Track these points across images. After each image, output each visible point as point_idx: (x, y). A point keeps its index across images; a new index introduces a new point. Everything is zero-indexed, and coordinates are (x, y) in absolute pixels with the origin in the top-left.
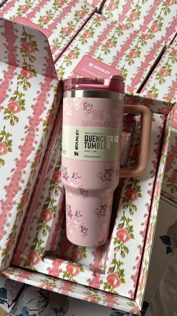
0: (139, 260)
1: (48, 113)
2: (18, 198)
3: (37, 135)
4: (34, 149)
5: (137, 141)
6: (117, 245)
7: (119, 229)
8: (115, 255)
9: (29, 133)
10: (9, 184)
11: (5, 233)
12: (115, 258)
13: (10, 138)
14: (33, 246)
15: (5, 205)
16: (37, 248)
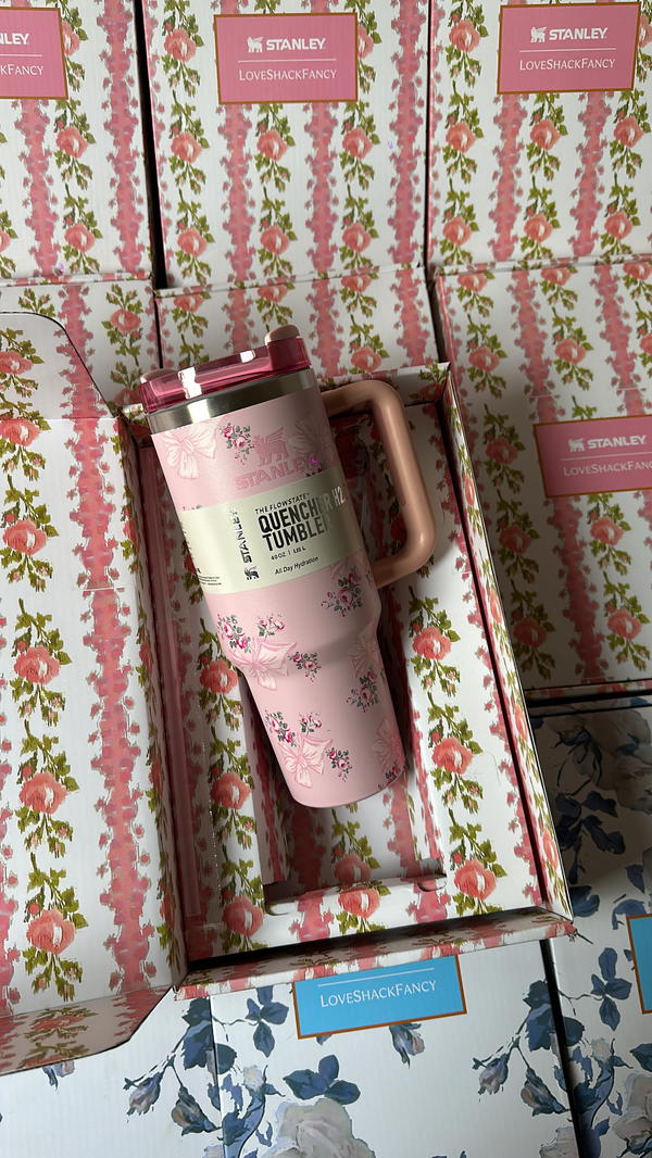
0: (516, 800)
1: (123, 519)
2: (140, 776)
3: (121, 590)
4: (126, 630)
5: (389, 497)
6: (446, 786)
7: (434, 745)
8: (451, 813)
9: (96, 593)
10: (101, 752)
11: (145, 883)
12: (454, 822)
13: (49, 628)
14: (226, 888)
15: (115, 811)
16: (239, 888)
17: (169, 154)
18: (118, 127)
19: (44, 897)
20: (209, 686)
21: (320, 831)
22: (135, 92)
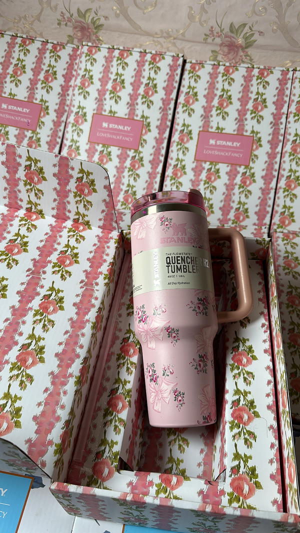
0: (276, 448)
1: (109, 266)
2: (76, 368)
3: (97, 290)
4: (93, 306)
6: (236, 431)
7: (234, 408)
8: (236, 445)
9: (86, 288)
10: (61, 351)
11: (58, 419)
12: (237, 451)
13: (60, 295)
14: (100, 452)
15: (58, 379)
16: (106, 454)
17: (171, 175)
18: (154, 163)
19: (6, 406)
20: (124, 352)
21: (161, 458)
22: (163, 152)
